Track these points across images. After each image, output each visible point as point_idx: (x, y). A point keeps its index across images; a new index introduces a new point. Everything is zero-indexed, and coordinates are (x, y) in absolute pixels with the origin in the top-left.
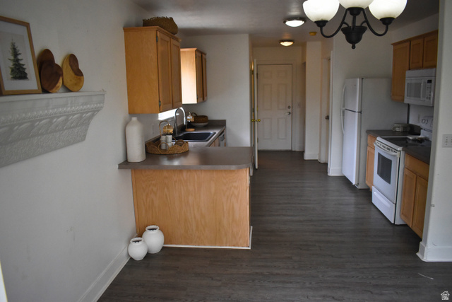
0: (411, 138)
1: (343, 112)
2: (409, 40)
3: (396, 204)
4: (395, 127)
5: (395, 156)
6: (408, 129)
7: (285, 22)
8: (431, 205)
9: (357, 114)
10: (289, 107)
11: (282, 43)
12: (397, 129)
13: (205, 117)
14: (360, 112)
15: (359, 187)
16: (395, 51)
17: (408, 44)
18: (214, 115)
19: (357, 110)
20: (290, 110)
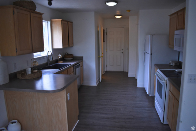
0: (177, 71)
1: (144, 53)
2: (177, 13)
3: (164, 112)
4: (170, 63)
5: (164, 83)
6: (178, 64)
7: (106, 3)
8: (180, 121)
9: (149, 55)
10: (122, 50)
11: (116, 17)
12: (172, 64)
13: (72, 55)
14: (151, 54)
15: (150, 96)
16: (170, 19)
17: (176, 15)
18: (77, 54)
19: (149, 53)
20: (123, 51)
